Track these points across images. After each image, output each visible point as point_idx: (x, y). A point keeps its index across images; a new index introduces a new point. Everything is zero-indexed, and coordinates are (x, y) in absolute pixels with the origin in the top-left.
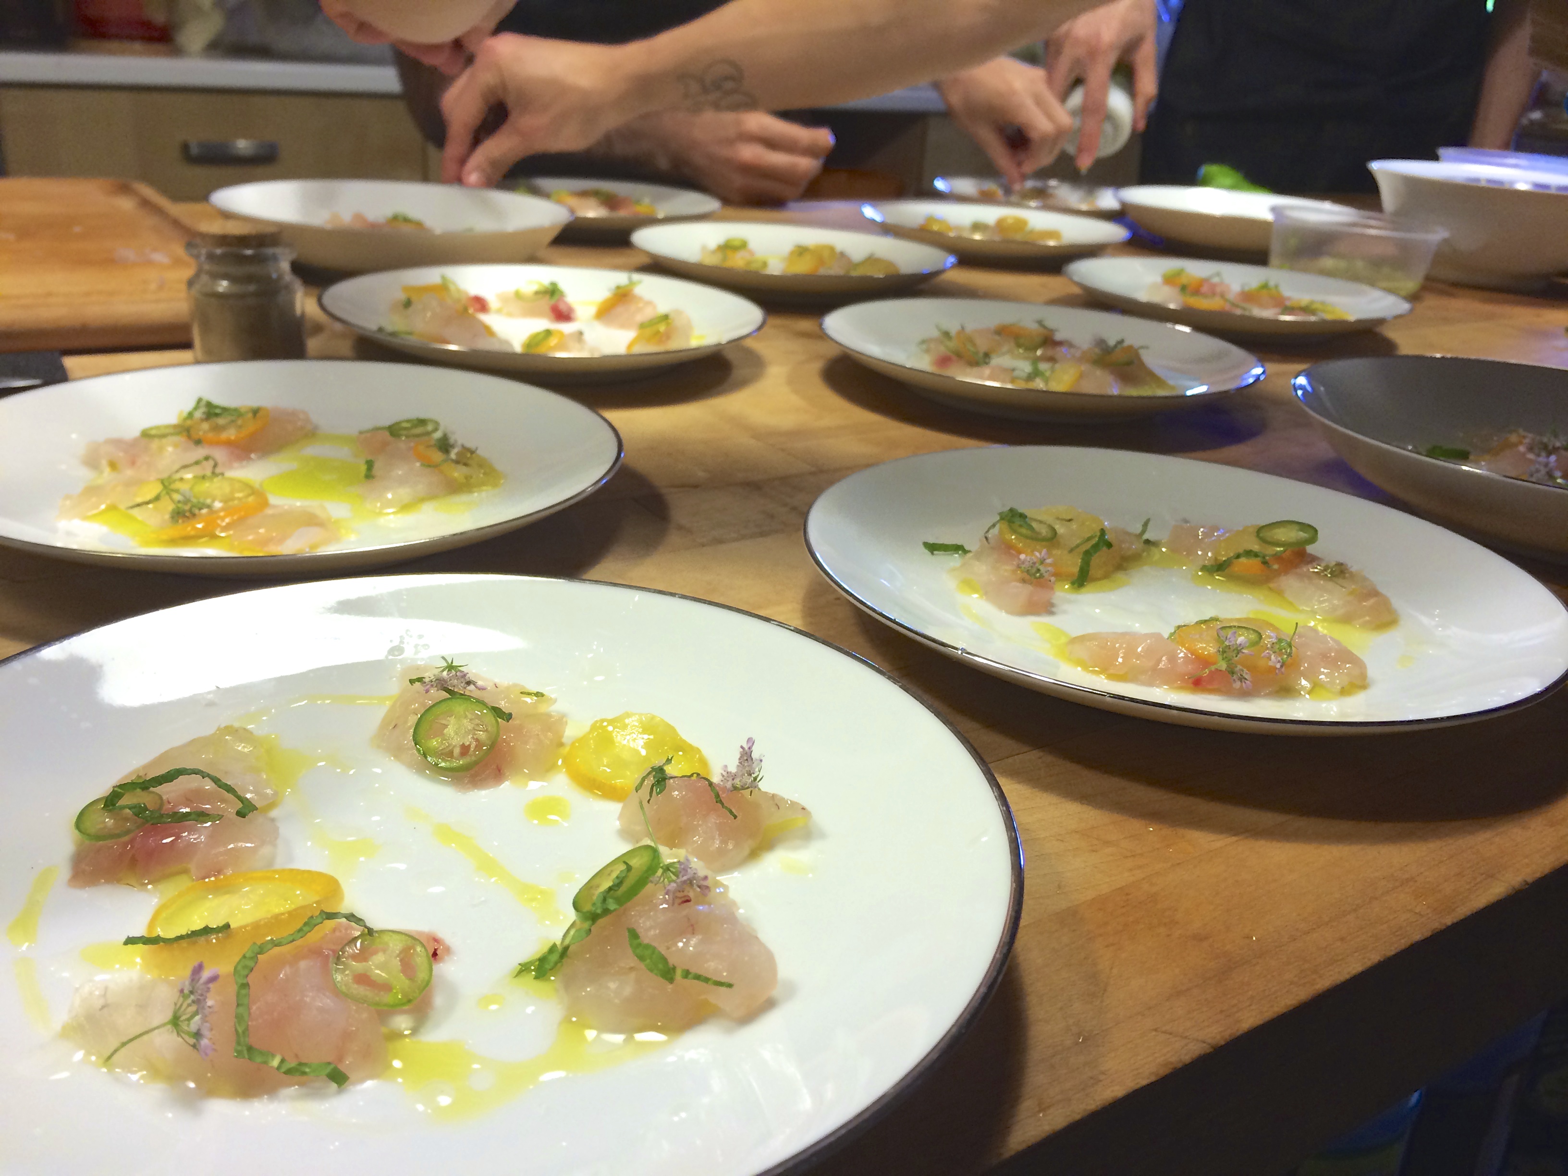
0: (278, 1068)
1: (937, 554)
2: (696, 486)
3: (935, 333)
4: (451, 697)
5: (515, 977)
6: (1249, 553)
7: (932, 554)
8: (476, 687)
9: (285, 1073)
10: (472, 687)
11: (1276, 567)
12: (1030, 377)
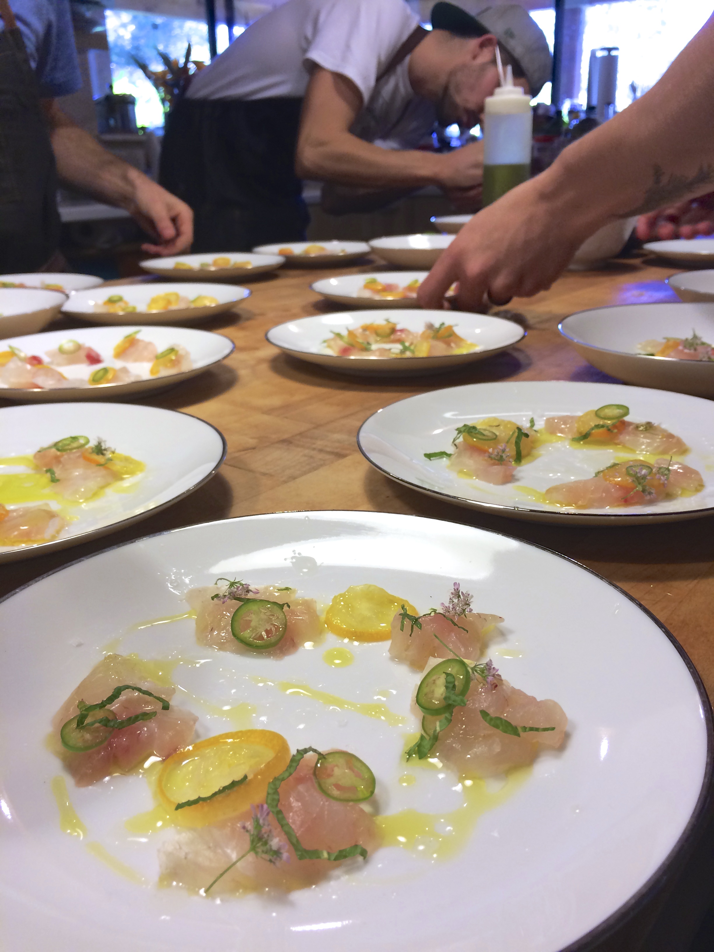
0: (329, 859)
1: (433, 460)
2: (254, 448)
3: (331, 336)
4: (243, 603)
5: (407, 762)
6: (597, 426)
7: (430, 460)
8: (253, 592)
9: (335, 859)
10: (251, 593)
11: (616, 431)
12: (403, 352)
